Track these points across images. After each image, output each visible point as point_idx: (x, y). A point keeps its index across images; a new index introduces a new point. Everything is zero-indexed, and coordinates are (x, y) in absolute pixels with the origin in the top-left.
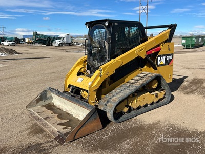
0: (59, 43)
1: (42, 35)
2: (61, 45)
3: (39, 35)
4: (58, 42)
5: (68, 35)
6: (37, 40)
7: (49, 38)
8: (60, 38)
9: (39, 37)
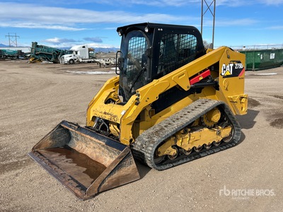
0: (69, 59)
1: (45, 48)
2: (72, 62)
3: (42, 47)
4: (67, 58)
5: (84, 47)
6: (37, 55)
7: (57, 52)
8: (71, 52)
9: (40, 50)
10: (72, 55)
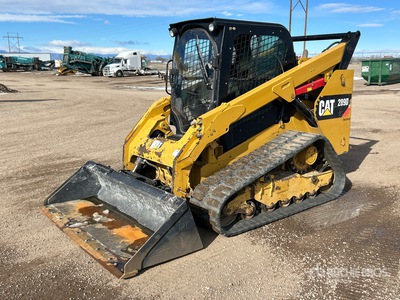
0: (116, 70)
1: (83, 54)
2: (120, 74)
3: (77, 53)
4: (113, 68)
5: (135, 54)
6: (72, 64)
7: (98, 60)
8: (118, 60)
9: (75, 58)
10: (120, 64)
